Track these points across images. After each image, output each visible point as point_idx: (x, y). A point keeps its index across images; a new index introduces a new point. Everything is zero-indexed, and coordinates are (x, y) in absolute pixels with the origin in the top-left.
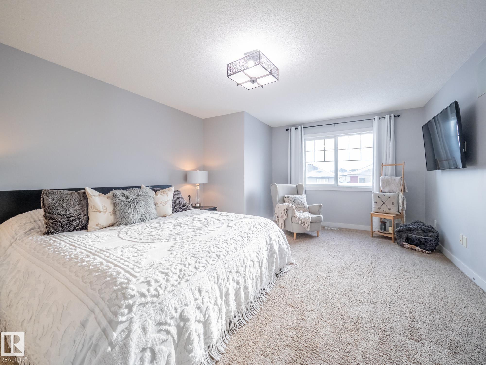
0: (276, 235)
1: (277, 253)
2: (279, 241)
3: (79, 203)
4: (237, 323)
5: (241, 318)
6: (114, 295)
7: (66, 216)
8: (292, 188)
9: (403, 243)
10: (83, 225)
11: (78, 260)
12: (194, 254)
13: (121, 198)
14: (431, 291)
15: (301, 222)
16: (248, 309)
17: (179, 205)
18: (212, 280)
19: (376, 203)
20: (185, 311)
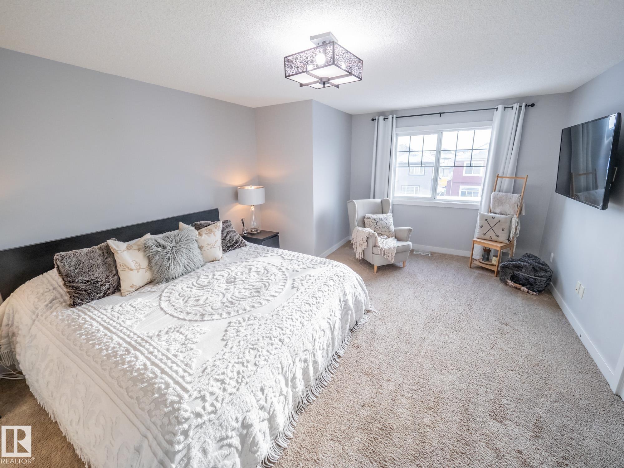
0: (352, 287)
1: (353, 309)
2: (355, 293)
3: (103, 263)
4: (305, 401)
5: (310, 394)
6: (166, 420)
7: (91, 282)
8: (376, 204)
9: (507, 280)
10: (114, 287)
11: (118, 359)
12: (253, 345)
13: (156, 249)
14: (527, 353)
15: (384, 253)
16: (318, 382)
17: (231, 243)
18: (276, 372)
19: (481, 227)
20: (248, 417)
